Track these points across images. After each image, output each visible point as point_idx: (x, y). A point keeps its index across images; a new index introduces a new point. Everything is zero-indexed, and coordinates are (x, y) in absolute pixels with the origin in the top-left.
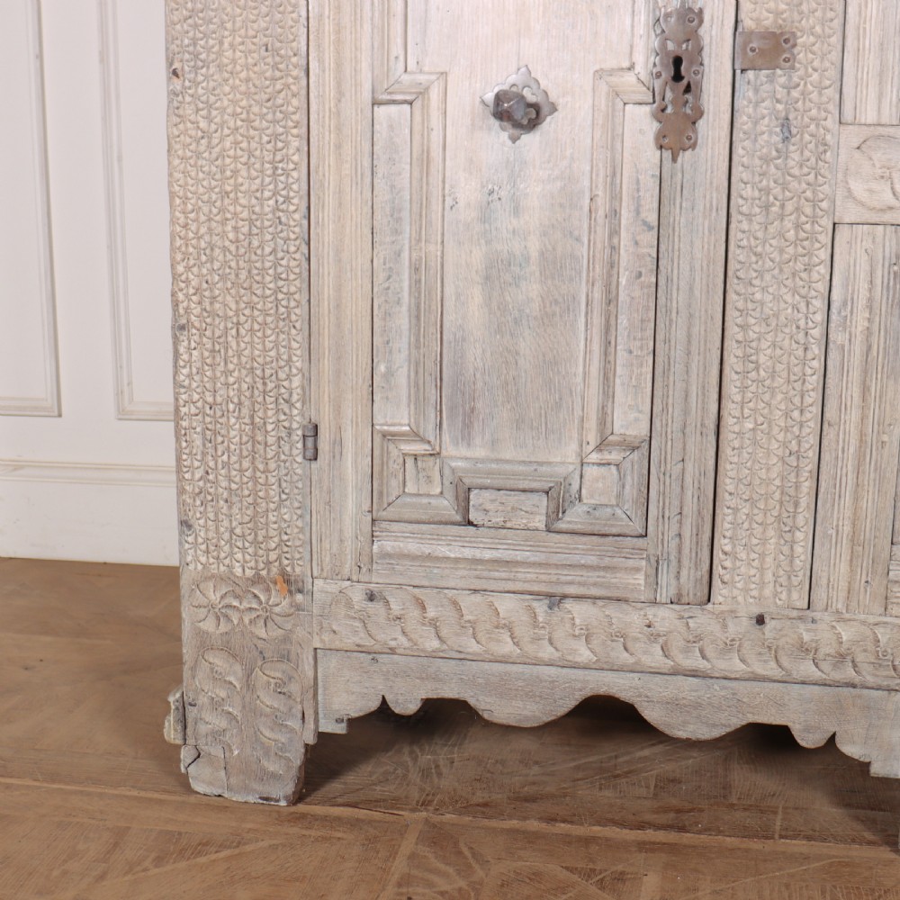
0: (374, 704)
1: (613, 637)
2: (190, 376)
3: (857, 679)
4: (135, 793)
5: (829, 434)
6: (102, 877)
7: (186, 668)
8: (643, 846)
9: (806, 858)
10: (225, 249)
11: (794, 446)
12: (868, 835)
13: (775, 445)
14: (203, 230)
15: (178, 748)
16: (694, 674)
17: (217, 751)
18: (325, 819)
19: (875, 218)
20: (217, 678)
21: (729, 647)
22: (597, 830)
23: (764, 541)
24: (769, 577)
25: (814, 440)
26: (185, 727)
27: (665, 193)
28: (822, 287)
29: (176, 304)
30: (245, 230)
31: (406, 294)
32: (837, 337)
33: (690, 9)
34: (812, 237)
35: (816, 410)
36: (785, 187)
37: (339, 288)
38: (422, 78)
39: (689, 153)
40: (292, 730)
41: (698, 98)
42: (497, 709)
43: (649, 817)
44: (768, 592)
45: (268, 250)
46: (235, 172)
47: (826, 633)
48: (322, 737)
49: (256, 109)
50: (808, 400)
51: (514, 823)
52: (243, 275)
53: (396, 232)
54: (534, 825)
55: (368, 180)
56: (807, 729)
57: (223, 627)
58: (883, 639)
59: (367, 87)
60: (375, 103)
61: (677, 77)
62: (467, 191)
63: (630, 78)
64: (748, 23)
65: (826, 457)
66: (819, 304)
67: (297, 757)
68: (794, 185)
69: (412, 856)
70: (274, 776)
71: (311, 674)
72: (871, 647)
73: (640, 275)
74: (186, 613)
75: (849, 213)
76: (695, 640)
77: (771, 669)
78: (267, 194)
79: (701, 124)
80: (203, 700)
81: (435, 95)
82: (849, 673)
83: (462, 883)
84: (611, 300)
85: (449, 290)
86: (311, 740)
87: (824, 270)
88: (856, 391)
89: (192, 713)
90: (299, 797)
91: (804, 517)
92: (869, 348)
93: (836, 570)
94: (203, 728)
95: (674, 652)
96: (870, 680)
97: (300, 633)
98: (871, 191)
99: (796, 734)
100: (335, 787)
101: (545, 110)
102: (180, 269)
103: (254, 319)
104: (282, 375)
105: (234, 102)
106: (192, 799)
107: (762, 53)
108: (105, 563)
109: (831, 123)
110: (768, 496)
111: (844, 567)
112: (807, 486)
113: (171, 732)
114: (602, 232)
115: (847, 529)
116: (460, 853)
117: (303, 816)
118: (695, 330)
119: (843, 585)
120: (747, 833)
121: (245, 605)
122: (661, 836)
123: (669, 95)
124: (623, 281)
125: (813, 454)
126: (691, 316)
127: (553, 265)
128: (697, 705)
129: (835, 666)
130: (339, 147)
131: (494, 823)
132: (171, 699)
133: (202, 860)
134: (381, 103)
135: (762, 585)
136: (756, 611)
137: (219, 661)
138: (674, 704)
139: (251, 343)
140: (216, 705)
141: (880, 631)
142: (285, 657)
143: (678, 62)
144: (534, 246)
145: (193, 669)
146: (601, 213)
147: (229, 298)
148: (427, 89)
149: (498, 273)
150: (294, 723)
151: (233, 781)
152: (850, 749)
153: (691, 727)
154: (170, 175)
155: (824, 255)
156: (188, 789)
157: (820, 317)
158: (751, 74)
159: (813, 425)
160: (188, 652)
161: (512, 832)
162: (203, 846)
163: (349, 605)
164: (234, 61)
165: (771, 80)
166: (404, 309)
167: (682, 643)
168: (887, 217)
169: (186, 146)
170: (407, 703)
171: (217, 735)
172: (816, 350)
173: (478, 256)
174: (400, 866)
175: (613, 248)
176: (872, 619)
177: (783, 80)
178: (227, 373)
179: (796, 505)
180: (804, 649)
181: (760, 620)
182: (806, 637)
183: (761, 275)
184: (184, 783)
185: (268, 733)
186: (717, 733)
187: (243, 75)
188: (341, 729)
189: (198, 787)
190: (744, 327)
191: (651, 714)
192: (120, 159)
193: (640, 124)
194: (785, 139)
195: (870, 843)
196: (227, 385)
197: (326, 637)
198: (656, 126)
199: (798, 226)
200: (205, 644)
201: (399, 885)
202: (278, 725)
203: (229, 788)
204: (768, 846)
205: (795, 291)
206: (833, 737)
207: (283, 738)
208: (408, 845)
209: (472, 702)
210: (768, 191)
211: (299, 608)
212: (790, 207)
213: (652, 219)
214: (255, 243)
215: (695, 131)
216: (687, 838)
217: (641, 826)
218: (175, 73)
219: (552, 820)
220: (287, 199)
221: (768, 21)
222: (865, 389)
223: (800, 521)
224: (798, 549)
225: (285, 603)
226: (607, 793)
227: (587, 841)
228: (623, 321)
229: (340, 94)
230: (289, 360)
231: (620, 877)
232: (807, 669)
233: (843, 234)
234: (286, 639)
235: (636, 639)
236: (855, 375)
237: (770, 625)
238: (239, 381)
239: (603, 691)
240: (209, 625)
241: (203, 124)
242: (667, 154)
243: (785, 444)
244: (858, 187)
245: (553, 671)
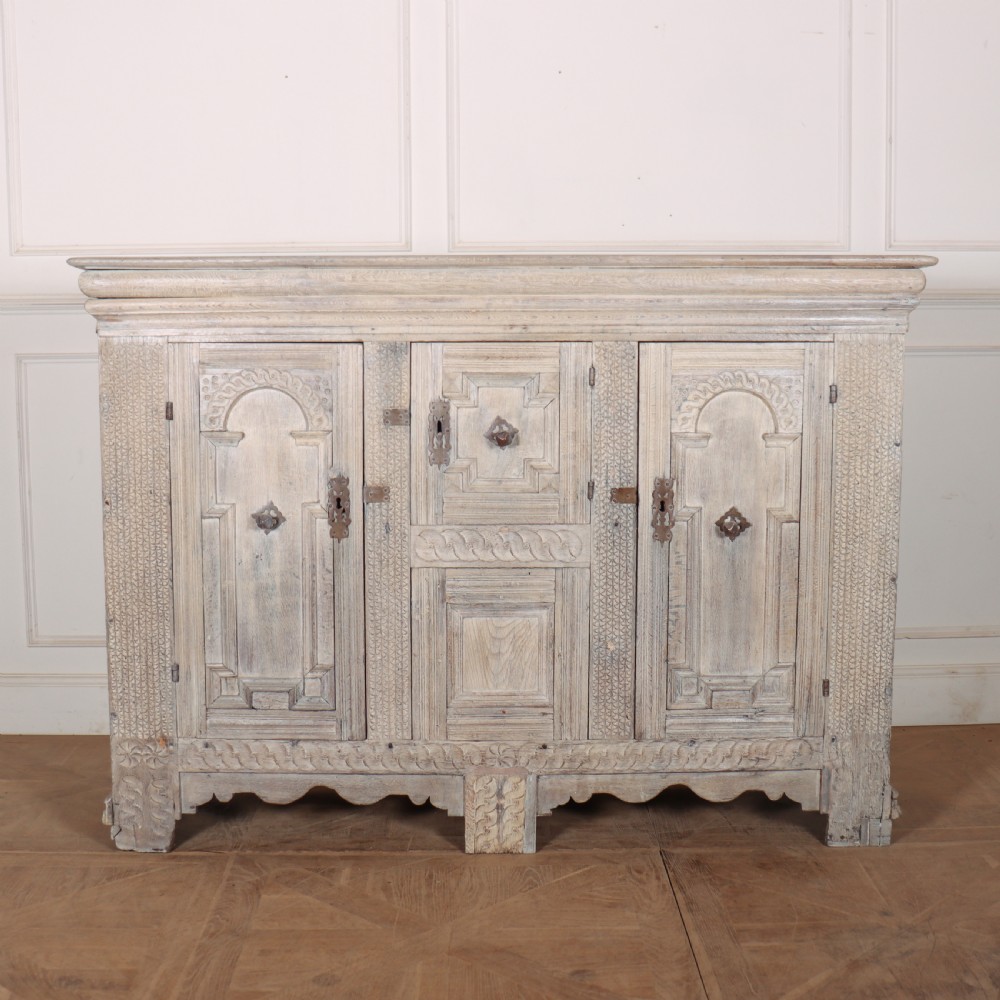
0: (209, 798)
1: (323, 758)
2: (115, 643)
3: (437, 771)
4: (86, 853)
5: (415, 660)
6: (83, 888)
7: (114, 786)
8: (342, 858)
9: (421, 858)
10: (132, 584)
11: (400, 666)
12: (452, 846)
13: (391, 666)
14: (121, 575)
15: (109, 828)
16: (362, 773)
17: (130, 827)
18: (187, 857)
19: (429, 565)
20: (130, 790)
21: (376, 760)
22: (321, 853)
23: (389, 710)
24: (393, 725)
25: (408, 662)
26: (113, 817)
27: (336, 556)
28: (407, 595)
29: (108, 610)
30: (142, 575)
31: (219, 604)
32: (416, 617)
33: (343, 478)
34: (402, 574)
35: (408, 649)
36: (388, 552)
37: (187, 601)
38: (224, 507)
39: (345, 540)
40: (168, 814)
41: (348, 515)
42: (271, 796)
43: (346, 846)
44: (393, 733)
45: (153, 584)
46: (137, 549)
47: (420, 750)
48: (184, 816)
49: (146, 520)
50: (405, 645)
51: (281, 852)
52: (141, 596)
53: (214, 575)
54: (290, 853)
55: (200, 552)
56: (416, 796)
57: (133, 764)
58: (447, 752)
59: (199, 511)
60: (202, 517)
61: (339, 506)
62: (246, 556)
63: (318, 507)
64: (369, 483)
65: (414, 670)
66: (406, 603)
67: (171, 827)
68: (392, 551)
69: (232, 869)
70: (160, 838)
71: (177, 785)
72: (441, 755)
73: (326, 593)
74: (114, 759)
75: (416, 563)
76: (361, 757)
77: (397, 769)
78: (152, 559)
79: (350, 527)
80: (123, 801)
81: (230, 514)
82: (433, 768)
83: (258, 878)
84: (313, 604)
85: (239, 601)
86: (178, 817)
87: (408, 588)
88: (426, 641)
89: (117, 809)
90: (172, 848)
91: (406, 698)
92: (430, 621)
93: (423, 722)
94: (122, 816)
95: (352, 764)
96: (443, 771)
97: (172, 765)
98: (427, 554)
99: (411, 798)
100: (189, 843)
101: (281, 520)
102: (110, 593)
103: (146, 616)
104: (161, 642)
105: (136, 517)
106: (117, 853)
107: (375, 495)
108: (21, 735)
109: (406, 525)
110: (389, 689)
111: (426, 719)
112: (407, 684)
113: (106, 819)
114: (308, 575)
115: (426, 702)
116: (255, 867)
117: (174, 857)
118: (352, 616)
119: (427, 727)
120: (394, 849)
121: (144, 752)
122: (352, 853)
123: (335, 514)
124: (319, 596)
125: (409, 669)
126: (350, 611)
127: (287, 589)
128: (365, 788)
129: (427, 765)
130: (186, 537)
131: (271, 853)
132: (107, 802)
133: (130, 878)
134: (205, 518)
135: (390, 730)
136: (388, 742)
137: (130, 781)
138: (353, 788)
139: (146, 627)
140: (129, 803)
141: (445, 748)
142: (164, 777)
143: (339, 500)
144: (278, 580)
145: (117, 786)
146: (307, 565)
147: (134, 607)
148: (227, 511)
149: (262, 593)
150: (169, 810)
151: (138, 841)
152: (437, 804)
153: (362, 799)
154: (105, 550)
155: (407, 581)
156: (115, 849)
157: (407, 609)
158: (371, 504)
159: (408, 656)
160: (115, 778)
161: (281, 857)
162: (129, 872)
163: (196, 750)
164: (136, 498)
165: (380, 507)
166: (219, 610)
167: (355, 759)
168: (434, 564)
169: (112, 536)
170: (225, 796)
171: (130, 819)
172: (407, 623)
173: (252, 586)
174: (227, 873)
175: (314, 581)
176: (441, 742)
177: (385, 507)
178: (134, 641)
179: (403, 692)
180: (411, 758)
181: (390, 746)
182: (412, 752)
183: (380, 591)
184: (112, 846)
185: (157, 816)
186: (374, 801)
187: (140, 504)
188: (193, 811)
189: (120, 846)
190: (374, 614)
191: (344, 794)
192: (30, 493)
193: (323, 526)
194: (387, 532)
195: (452, 850)
196: (134, 647)
197: (185, 766)
198: (330, 527)
199: (395, 569)
200: (123, 773)
201: (228, 880)
202: (161, 811)
203: (137, 846)
204: (403, 854)
205: (395, 598)
206: (428, 800)
207: (164, 818)
208: (229, 865)
209: (257, 794)
210: (381, 554)
211: (171, 753)
212: (391, 561)
213: (331, 568)
214: (147, 581)
215: (348, 530)
216: (365, 853)
217: (343, 850)
218: (107, 503)
219: (299, 850)
220: (162, 561)
221: (377, 482)
222: (429, 639)
223: (405, 699)
224: (405, 712)
225: (164, 751)
226: (327, 837)
227: (316, 858)
228: (320, 613)
229: (186, 515)
230: (164, 636)
231: (332, 871)
232: (414, 768)
233: (414, 572)
234: (165, 768)
235: (334, 758)
236: (425, 633)
237: (395, 748)
238: (140, 645)
239: (319, 784)
240: (125, 764)
241: (121, 527)
242: (336, 540)
243: (396, 665)
244: (420, 552)
245: (295, 776)
